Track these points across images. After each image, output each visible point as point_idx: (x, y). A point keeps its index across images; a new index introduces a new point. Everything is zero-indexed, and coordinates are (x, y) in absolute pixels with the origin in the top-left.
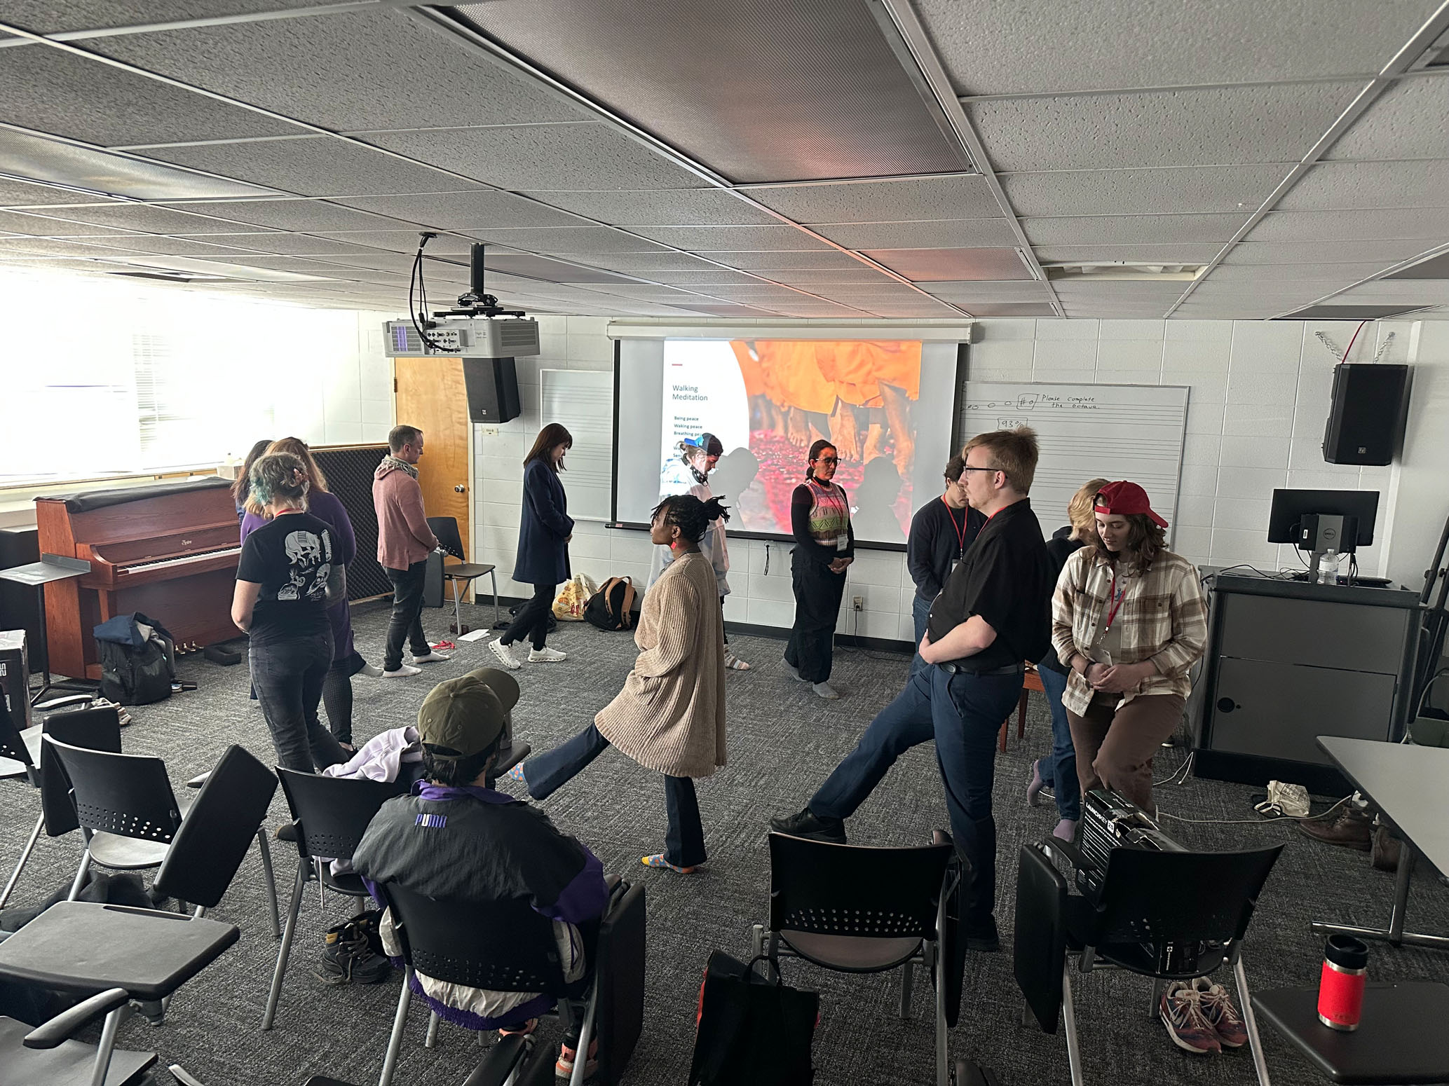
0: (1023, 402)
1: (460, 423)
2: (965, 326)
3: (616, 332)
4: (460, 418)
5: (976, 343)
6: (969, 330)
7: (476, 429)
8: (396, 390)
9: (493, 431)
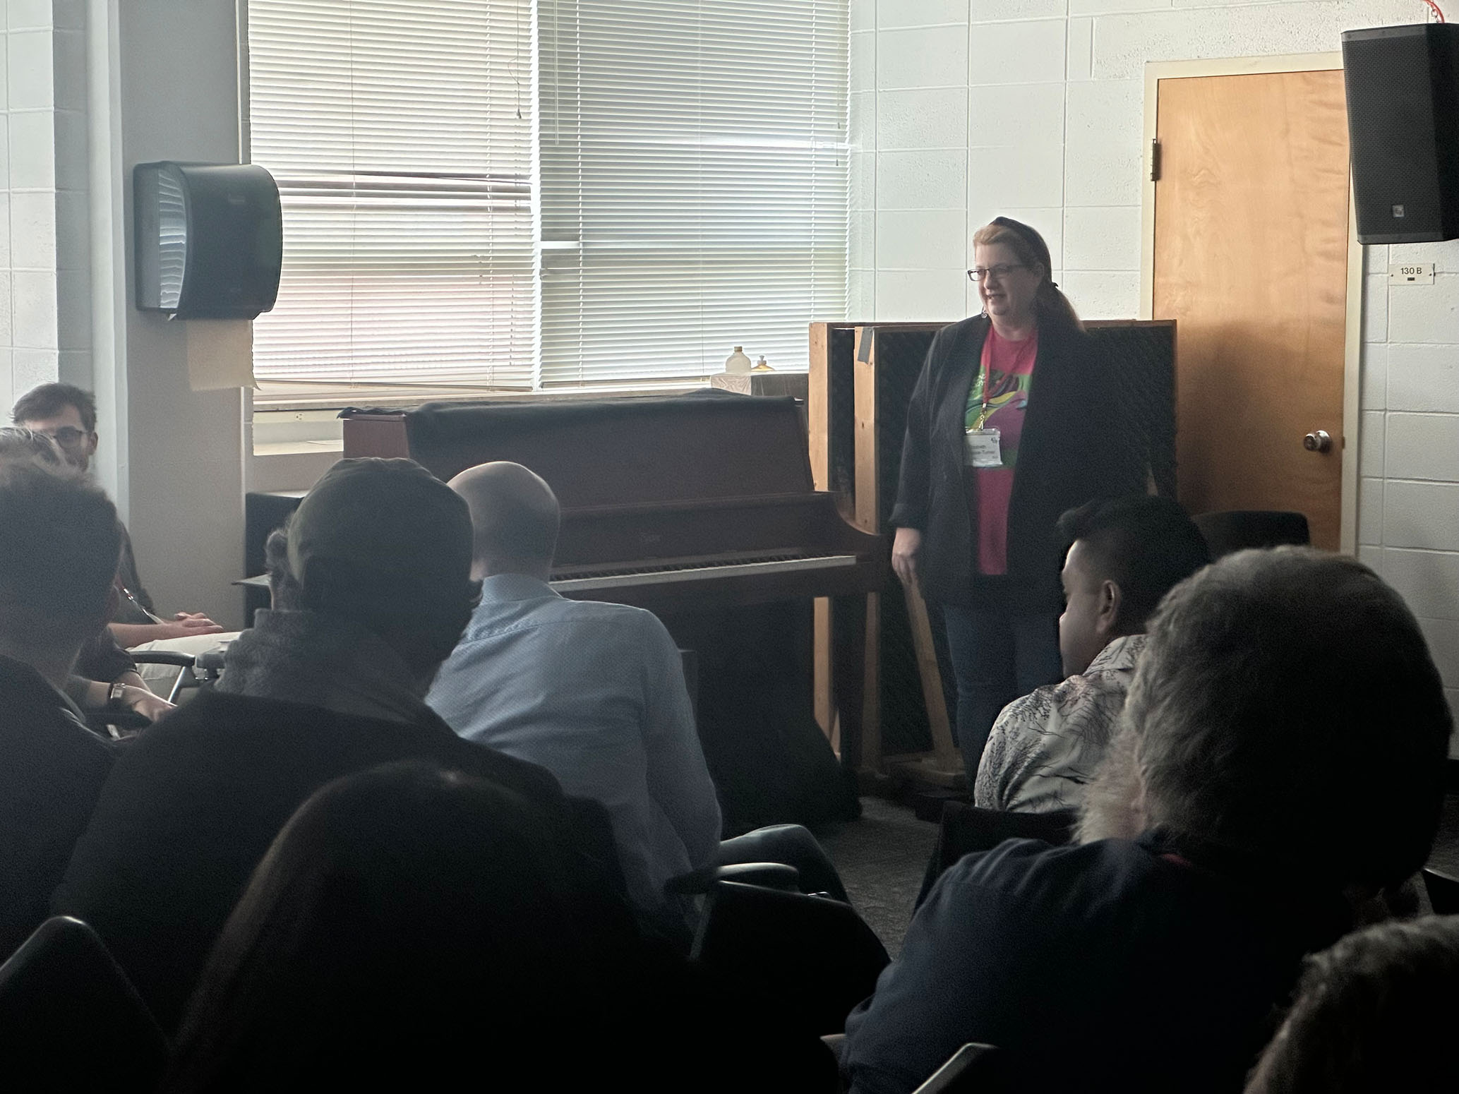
1: (1327, 255)
4: (1328, 241)
7: (1371, 269)
8: (1156, 176)
9: (1419, 271)
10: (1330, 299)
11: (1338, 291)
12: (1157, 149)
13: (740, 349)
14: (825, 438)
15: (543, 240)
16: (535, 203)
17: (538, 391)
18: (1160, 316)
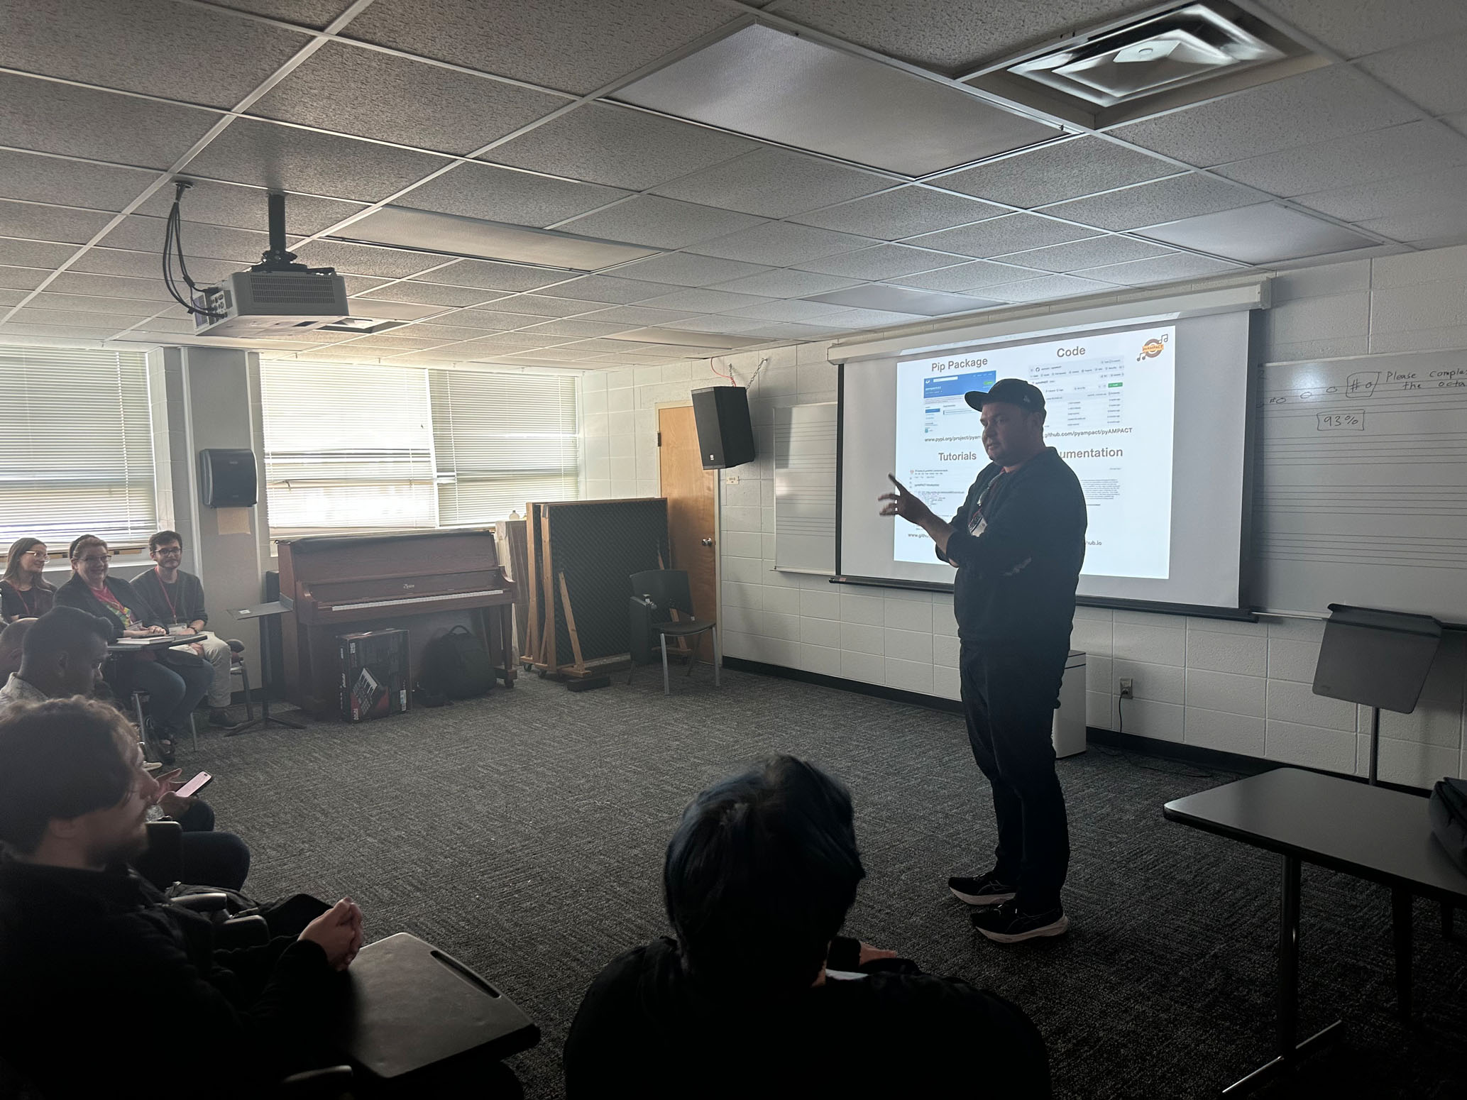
0: (1355, 386)
1: (708, 473)
2: (1255, 284)
3: (837, 354)
5: (1277, 306)
6: (1258, 288)
7: (721, 478)
8: (660, 445)
9: (734, 479)
10: (709, 489)
11: (712, 486)
12: (659, 435)
13: (514, 511)
14: (533, 546)
15: (438, 472)
16: (433, 459)
17: (438, 528)
18: (663, 497)
